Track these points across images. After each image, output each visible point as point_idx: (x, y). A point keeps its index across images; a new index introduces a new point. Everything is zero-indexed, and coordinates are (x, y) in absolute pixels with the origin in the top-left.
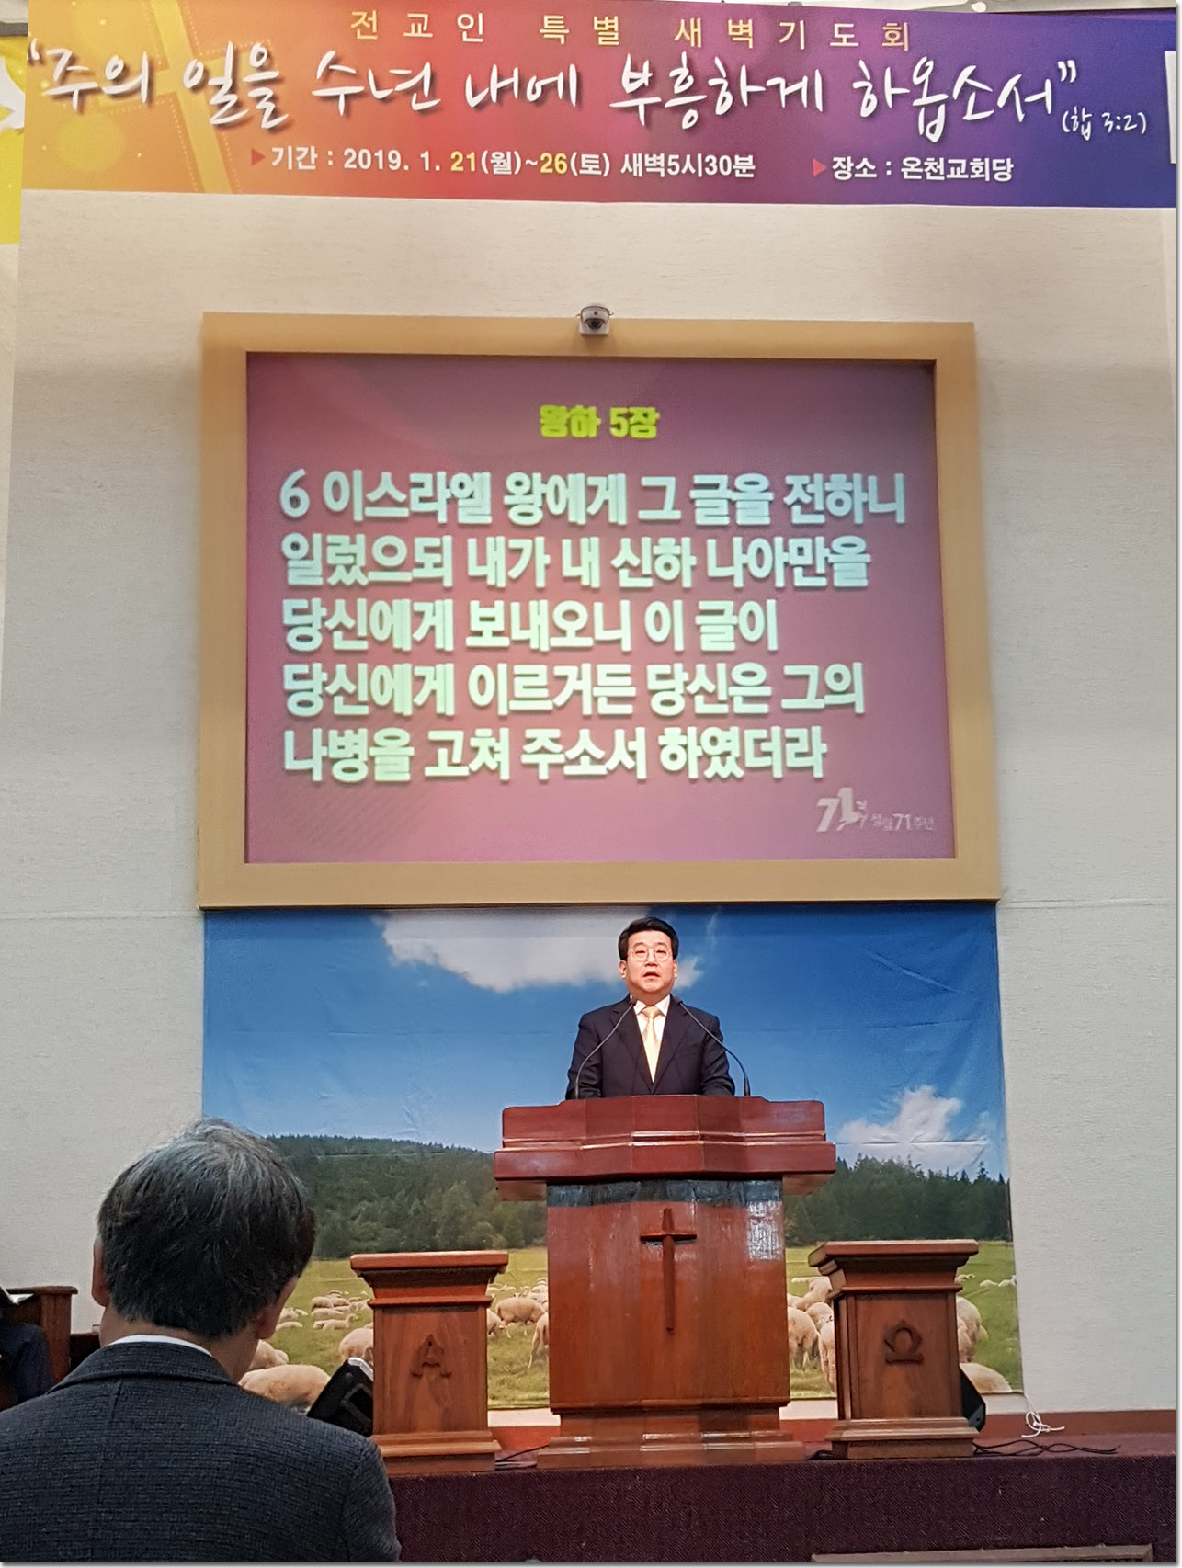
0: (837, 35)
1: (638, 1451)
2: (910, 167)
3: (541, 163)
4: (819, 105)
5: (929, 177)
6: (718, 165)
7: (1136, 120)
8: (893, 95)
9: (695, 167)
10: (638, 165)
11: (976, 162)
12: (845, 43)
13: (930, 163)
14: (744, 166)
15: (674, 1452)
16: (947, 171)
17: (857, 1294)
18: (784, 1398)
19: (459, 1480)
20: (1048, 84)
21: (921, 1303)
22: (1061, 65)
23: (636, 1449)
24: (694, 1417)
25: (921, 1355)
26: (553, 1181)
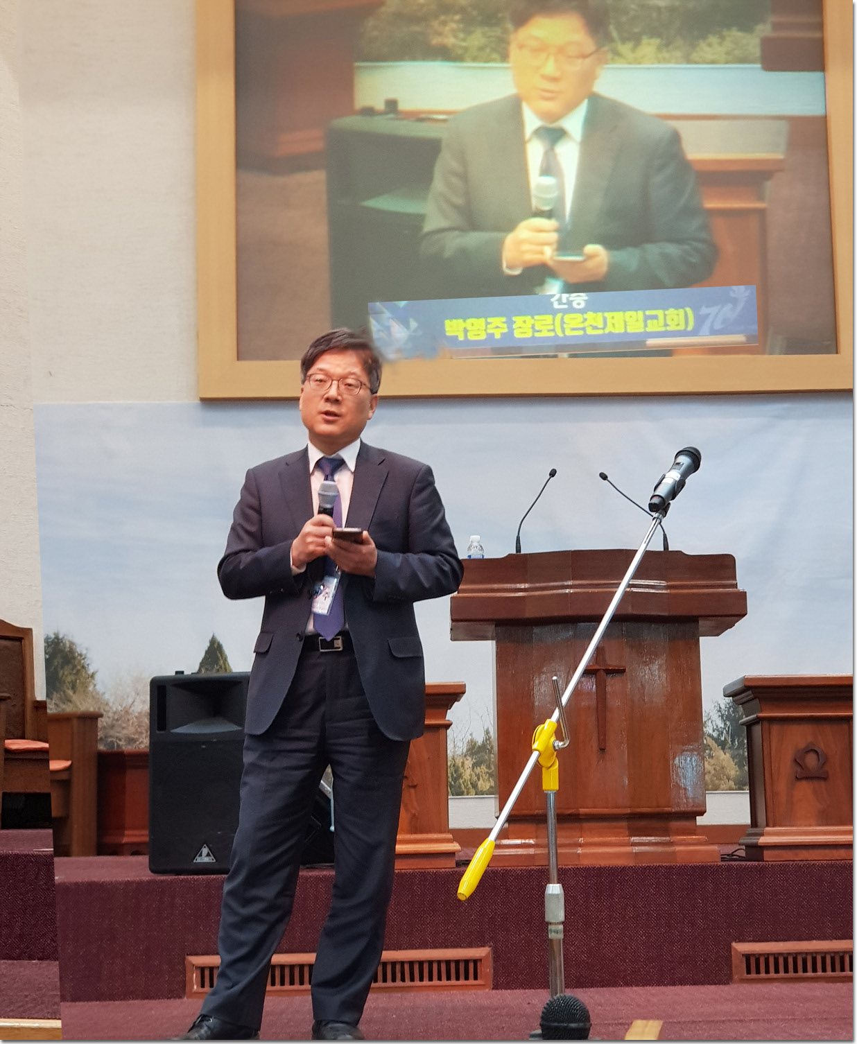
1: (576, 853)
15: (608, 853)
17: (771, 720)
18: (703, 809)
19: (424, 875)
21: (827, 729)
23: (575, 851)
24: (624, 824)
25: (827, 772)
26: (499, 623)
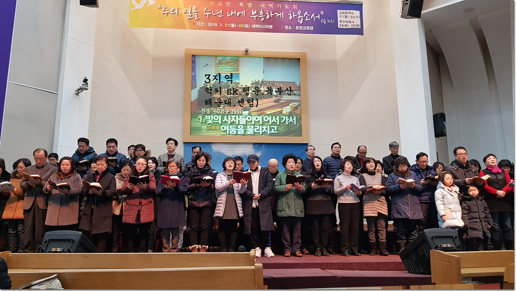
0: (286, 6)
2: (297, 28)
3: (239, 26)
4: (283, 17)
5: (300, 29)
6: (267, 26)
7: (333, 21)
8: (295, 16)
9: (263, 27)
10: (254, 26)
11: (307, 27)
12: (287, 8)
13: (300, 27)
14: (271, 27)
16: (303, 28)
20: (319, 15)
22: (321, 12)
